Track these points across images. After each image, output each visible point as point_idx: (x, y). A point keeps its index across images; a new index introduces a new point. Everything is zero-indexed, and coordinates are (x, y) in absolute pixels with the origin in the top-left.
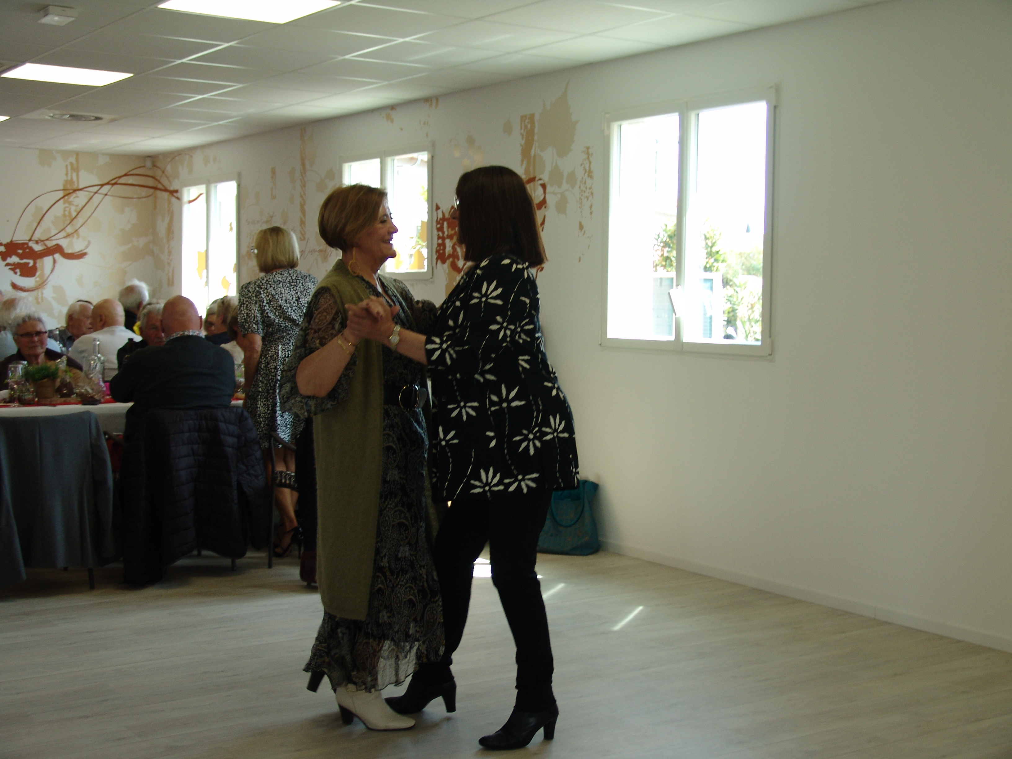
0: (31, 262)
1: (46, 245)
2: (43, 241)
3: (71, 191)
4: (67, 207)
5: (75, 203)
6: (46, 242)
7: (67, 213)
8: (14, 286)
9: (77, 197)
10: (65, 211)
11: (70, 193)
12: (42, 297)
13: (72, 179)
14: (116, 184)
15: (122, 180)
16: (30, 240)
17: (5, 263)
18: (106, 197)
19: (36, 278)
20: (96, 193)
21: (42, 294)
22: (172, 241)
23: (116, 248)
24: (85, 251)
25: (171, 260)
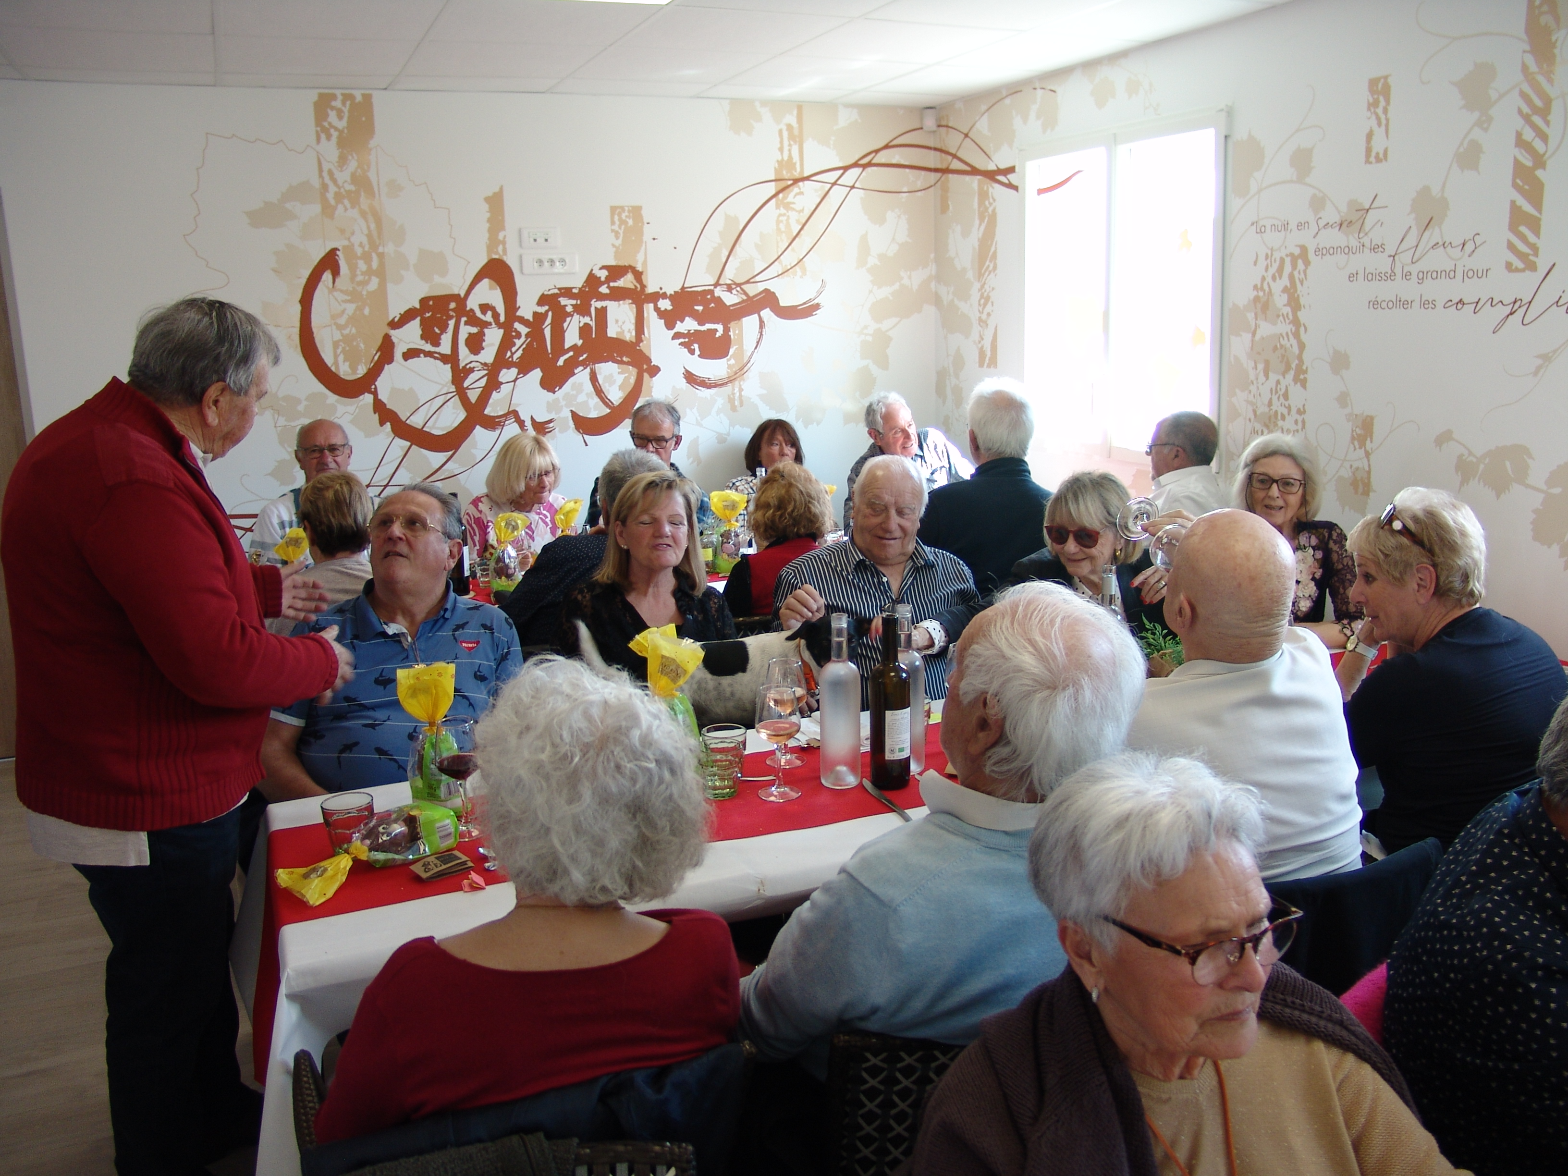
0: (720, 328)
1: (745, 293)
2: (739, 285)
3: (790, 182)
4: (784, 215)
5: (797, 207)
6: (746, 287)
7: (782, 227)
8: (691, 378)
9: (801, 193)
10: (778, 222)
11: (788, 187)
12: (741, 396)
13: (790, 157)
14: (870, 164)
15: (881, 158)
16: (717, 284)
17: (672, 333)
18: (854, 190)
19: (728, 360)
20: (834, 184)
21: (741, 390)
22: (992, 275)
23: (871, 292)
24: (816, 301)
25: (989, 314)
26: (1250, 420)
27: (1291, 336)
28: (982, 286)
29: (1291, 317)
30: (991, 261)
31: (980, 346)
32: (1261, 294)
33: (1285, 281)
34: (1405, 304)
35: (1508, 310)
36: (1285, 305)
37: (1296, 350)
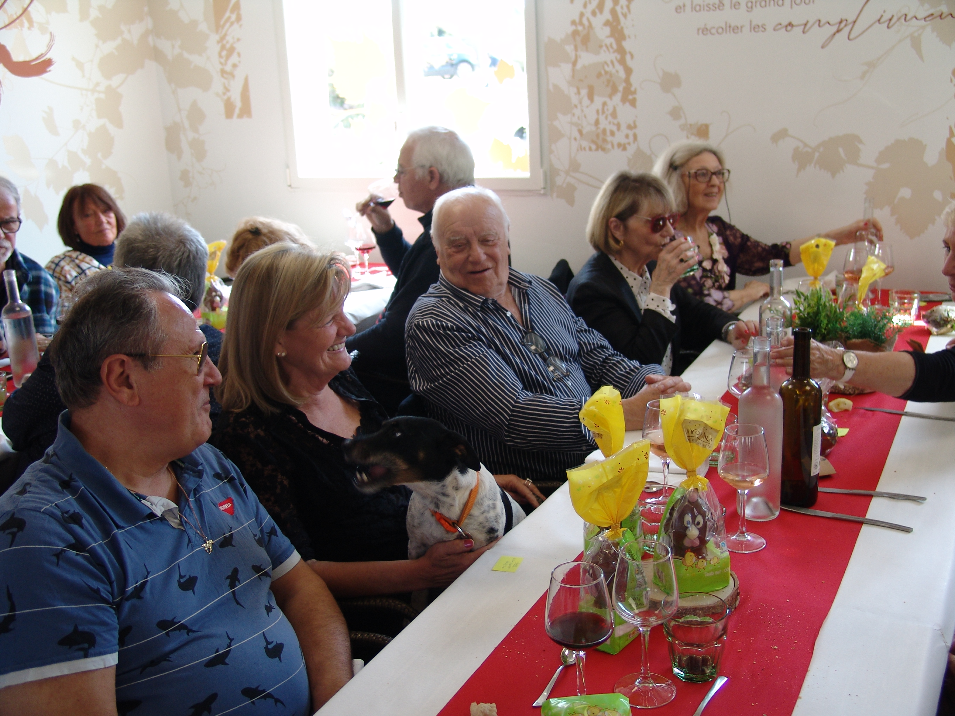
22: (236, 26)
23: (97, 46)
24: (48, 56)
25: (235, 66)
26: (575, 139)
27: (616, 64)
28: (223, 38)
29: (615, 46)
30: (232, 12)
31: (225, 97)
32: (580, 28)
33: (607, 15)
34: (736, 29)
35: (835, 28)
36: (608, 37)
37: (622, 74)
